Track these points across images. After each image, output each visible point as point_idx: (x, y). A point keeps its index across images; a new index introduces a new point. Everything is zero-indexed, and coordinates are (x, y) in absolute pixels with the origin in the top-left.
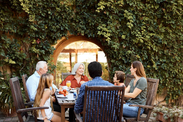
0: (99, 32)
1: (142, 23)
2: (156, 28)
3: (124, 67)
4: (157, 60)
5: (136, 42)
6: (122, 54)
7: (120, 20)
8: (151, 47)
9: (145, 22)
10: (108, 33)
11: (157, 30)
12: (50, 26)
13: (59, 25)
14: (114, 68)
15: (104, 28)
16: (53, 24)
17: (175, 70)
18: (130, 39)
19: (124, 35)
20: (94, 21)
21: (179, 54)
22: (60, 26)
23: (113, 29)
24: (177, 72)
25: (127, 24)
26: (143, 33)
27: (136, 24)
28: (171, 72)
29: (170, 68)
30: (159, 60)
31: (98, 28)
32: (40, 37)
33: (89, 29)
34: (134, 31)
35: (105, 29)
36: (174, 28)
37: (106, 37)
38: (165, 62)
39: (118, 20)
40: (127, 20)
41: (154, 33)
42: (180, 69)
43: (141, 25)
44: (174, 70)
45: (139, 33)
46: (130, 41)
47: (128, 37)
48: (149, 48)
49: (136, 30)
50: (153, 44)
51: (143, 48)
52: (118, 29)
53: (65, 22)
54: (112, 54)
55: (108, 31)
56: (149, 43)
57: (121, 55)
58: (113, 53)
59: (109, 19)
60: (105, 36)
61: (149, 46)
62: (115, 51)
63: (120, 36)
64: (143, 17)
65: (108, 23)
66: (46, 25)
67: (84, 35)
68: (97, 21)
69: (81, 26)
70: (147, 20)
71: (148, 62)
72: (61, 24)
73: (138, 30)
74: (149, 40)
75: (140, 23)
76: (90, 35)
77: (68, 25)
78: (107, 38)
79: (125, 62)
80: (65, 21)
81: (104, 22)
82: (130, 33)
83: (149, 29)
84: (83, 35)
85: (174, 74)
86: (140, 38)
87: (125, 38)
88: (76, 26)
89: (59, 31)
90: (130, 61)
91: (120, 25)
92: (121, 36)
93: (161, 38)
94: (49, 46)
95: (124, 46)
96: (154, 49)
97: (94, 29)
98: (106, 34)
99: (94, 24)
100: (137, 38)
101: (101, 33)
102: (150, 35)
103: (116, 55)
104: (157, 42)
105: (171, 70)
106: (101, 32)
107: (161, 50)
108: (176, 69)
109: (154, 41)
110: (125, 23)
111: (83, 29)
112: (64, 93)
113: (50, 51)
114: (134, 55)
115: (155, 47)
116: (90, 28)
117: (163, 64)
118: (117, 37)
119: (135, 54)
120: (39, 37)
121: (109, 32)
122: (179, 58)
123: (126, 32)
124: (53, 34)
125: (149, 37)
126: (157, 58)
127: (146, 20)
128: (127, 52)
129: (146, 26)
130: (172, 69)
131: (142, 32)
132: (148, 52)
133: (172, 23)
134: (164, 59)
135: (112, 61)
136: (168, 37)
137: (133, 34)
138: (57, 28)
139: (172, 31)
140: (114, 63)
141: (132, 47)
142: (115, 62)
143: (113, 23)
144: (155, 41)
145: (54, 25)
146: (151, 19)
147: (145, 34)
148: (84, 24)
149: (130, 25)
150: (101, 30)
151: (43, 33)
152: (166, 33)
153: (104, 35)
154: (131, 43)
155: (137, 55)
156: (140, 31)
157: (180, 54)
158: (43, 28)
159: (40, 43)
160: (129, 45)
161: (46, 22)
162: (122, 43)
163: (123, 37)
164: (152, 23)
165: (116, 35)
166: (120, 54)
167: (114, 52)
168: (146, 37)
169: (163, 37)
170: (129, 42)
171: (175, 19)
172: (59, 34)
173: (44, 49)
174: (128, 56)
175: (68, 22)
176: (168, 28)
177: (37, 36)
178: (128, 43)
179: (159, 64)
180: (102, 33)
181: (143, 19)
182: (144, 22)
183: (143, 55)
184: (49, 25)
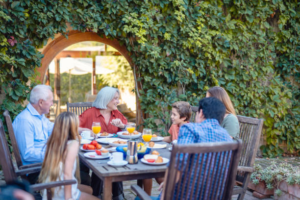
0: (126, 26)
1: (198, 13)
2: (222, 22)
3: (166, 89)
4: (221, 76)
5: (188, 47)
6: (165, 67)
7: (163, 7)
8: (212, 55)
9: (203, 11)
10: (141, 29)
11: (223, 26)
12: (36, 13)
13: (52, 11)
14: (148, 91)
15: (135, 20)
16: (42, 9)
17: (249, 94)
18: (178, 40)
19: (167, 32)
20: (117, 7)
21: (255, 66)
22: (55, 13)
23: (151, 22)
24: (252, 97)
25: (176, 13)
26: (200, 31)
27: (187, 14)
28: (242, 97)
29: (240, 90)
30: (223, 76)
31: (124, 19)
32: (17, 33)
33: (106, 21)
34: (185, 27)
35: (136, 22)
36: (251, 22)
37: (140, 36)
38: (232, 81)
39: (158, 5)
40: (174, 6)
41: (217, 30)
42: (257, 93)
43: (197, 17)
44: (247, 93)
45: (194, 30)
46: (177, 44)
47: (176, 36)
48: (209, 56)
49: (188, 25)
50: (215, 50)
51: (200, 56)
52: (157, 23)
53: (63, 6)
54: (147, 66)
55: (142, 25)
56: (209, 48)
57: (162, 69)
58: (148, 64)
59: (143, 3)
60: (137, 34)
61: (209, 53)
62: (152, 61)
63: (161, 35)
64: (199, 2)
65: (141, 11)
66: (27, 11)
67: (98, 32)
68: (122, 6)
69: (92, 14)
70: (206, 6)
71: (205, 80)
72: (57, 11)
73: (193, 24)
74: (210, 42)
75: (196, 12)
76: (108, 32)
77: (69, 12)
78: (140, 38)
79: (169, 80)
80: (63, 3)
81: (132, 9)
82: (179, 30)
83: (209, 23)
84: (95, 30)
85: (246, 100)
86: (196, 40)
87: (171, 39)
88: (82, 13)
89: (51, 23)
90: (177, 79)
91: (161, 16)
92: (163, 34)
93: (228, 40)
94: (32, 50)
95: (168, 53)
96: (217, 59)
97: (114, 20)
98: (138, 31)
99: (117, 12)
100: (190, 39)
101: (129, 28)
102: (211, 33)
103: (152, 68)
104: (223, 46)
105: (243, 94)
106: (130, 26)
107: (228, 60)
108: (251, 92)
109: (217, 45)
110: (169, 12)
111: (95, 21)
112: (93, 147)
113: (36, 59)
114: (184, 69)
115: (218, 54)
116: (107, 19)
117: (229, 84)
118: (156, 36)
119: (185, 67)
120: (14, 32)
121: (143, 28)
122: (256, 73)
123: (172, 28)
124: (41, 28)
125: (210, 38)
126: (220, 73)
127: (205, 8)
128: (172, 63)
129: (204, 18)
130: (245, 92)
131: (199, 28)
132: (206, 64)
133: (248, 15)
134: (231, 75)
135: (147, 79)
136: (240, 38)
137: (184, 32)
138: (48, 17)
139: (247, 27)
140: (148, 82)
141: (180, 55)
142: (152, 80)
143: (149, 10)
144: (219, 44)
145: (42, 11)
146: (214, 5)
147: (204, 33)
148: (98, 11)
149: (181, 16)
150: (129, 24)
151: (21, 26)
152: (237, 31)
153: (135, 32)
154: (179, 47)
155: (188, 68)
156: (196, 27)
157: (257, 66)
158: (21, 17)
159: (15, 45)
160: (176, 52)
161: (27, 5)
162: (165, 48)
163: (167, 36)
164: (216, 12)
165: (154, 32)
166: (161, 67)
167: (150, 62)
168: (204, 37)
169: (232, 38)
170: (175, 45)
171: (252, 7)
172: (52, 28)
173: (24, 57)
174: (174, 70)
175: (68, 7)
176: (239, 22)
177: (10, 31)
178: (175, 47)
179: (224, 83)
180: (131, 29)
181: (200, 5)
182: (201, 11)
183: (198, 68)
184: (33, 11)
